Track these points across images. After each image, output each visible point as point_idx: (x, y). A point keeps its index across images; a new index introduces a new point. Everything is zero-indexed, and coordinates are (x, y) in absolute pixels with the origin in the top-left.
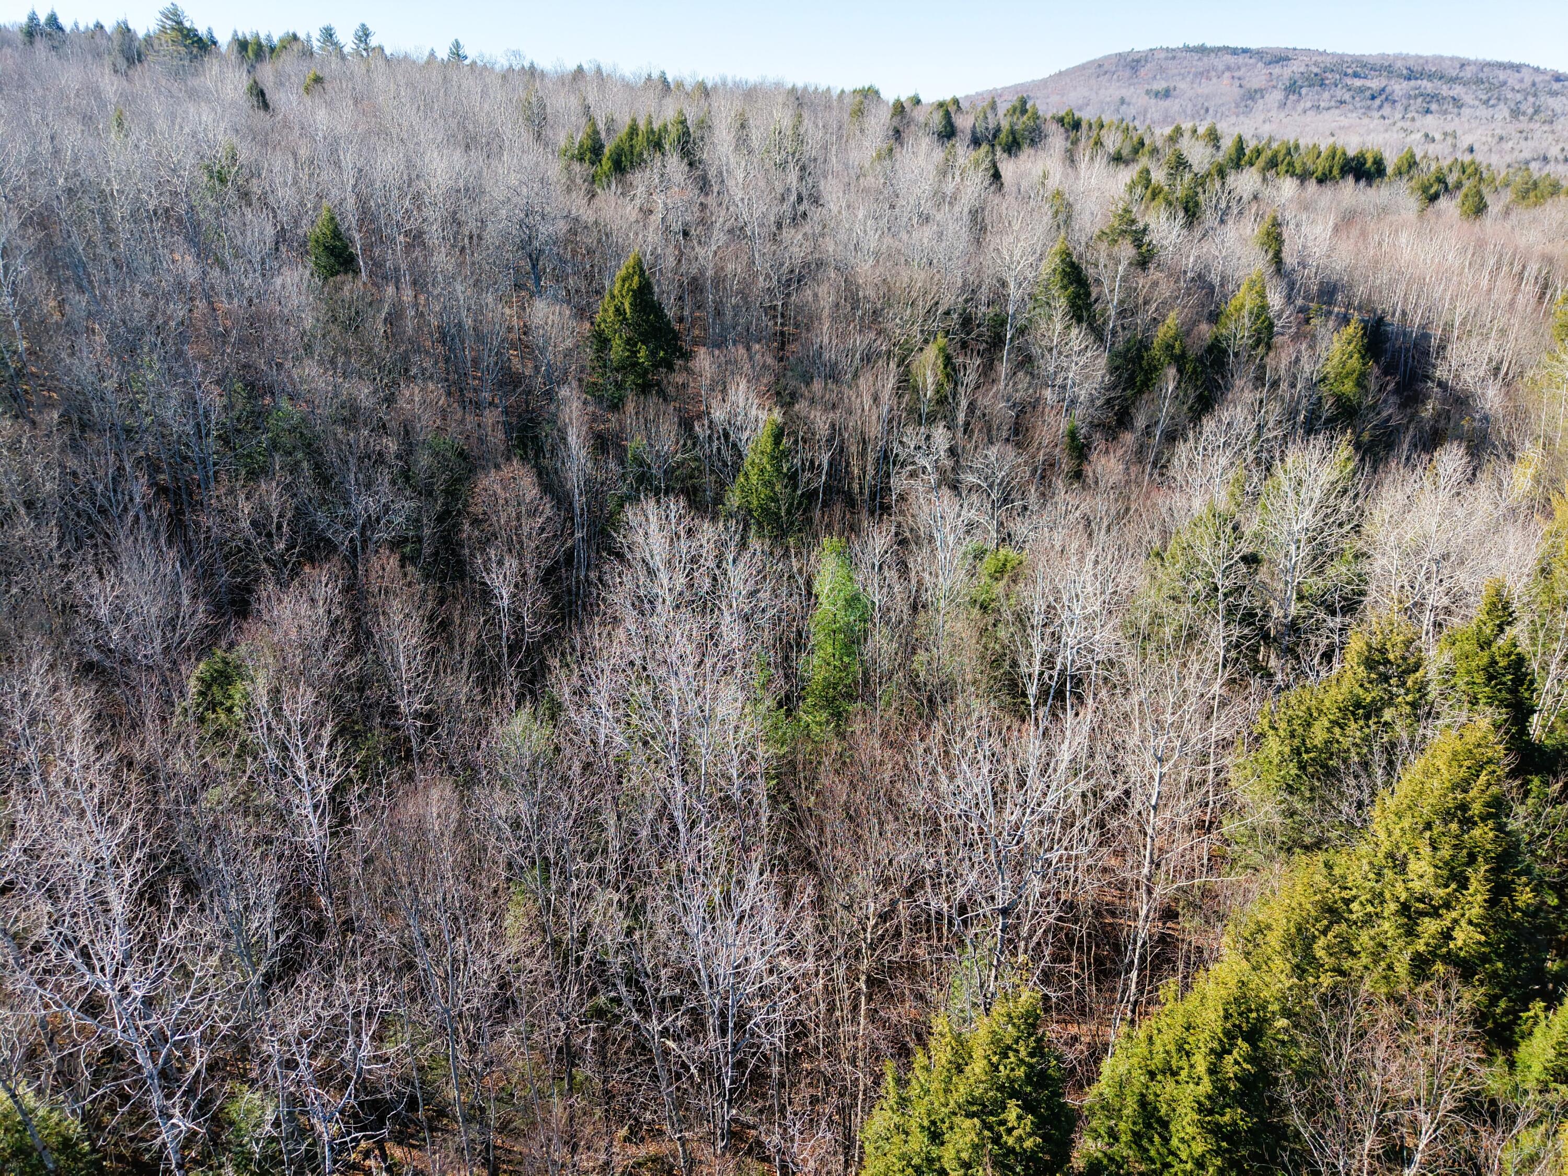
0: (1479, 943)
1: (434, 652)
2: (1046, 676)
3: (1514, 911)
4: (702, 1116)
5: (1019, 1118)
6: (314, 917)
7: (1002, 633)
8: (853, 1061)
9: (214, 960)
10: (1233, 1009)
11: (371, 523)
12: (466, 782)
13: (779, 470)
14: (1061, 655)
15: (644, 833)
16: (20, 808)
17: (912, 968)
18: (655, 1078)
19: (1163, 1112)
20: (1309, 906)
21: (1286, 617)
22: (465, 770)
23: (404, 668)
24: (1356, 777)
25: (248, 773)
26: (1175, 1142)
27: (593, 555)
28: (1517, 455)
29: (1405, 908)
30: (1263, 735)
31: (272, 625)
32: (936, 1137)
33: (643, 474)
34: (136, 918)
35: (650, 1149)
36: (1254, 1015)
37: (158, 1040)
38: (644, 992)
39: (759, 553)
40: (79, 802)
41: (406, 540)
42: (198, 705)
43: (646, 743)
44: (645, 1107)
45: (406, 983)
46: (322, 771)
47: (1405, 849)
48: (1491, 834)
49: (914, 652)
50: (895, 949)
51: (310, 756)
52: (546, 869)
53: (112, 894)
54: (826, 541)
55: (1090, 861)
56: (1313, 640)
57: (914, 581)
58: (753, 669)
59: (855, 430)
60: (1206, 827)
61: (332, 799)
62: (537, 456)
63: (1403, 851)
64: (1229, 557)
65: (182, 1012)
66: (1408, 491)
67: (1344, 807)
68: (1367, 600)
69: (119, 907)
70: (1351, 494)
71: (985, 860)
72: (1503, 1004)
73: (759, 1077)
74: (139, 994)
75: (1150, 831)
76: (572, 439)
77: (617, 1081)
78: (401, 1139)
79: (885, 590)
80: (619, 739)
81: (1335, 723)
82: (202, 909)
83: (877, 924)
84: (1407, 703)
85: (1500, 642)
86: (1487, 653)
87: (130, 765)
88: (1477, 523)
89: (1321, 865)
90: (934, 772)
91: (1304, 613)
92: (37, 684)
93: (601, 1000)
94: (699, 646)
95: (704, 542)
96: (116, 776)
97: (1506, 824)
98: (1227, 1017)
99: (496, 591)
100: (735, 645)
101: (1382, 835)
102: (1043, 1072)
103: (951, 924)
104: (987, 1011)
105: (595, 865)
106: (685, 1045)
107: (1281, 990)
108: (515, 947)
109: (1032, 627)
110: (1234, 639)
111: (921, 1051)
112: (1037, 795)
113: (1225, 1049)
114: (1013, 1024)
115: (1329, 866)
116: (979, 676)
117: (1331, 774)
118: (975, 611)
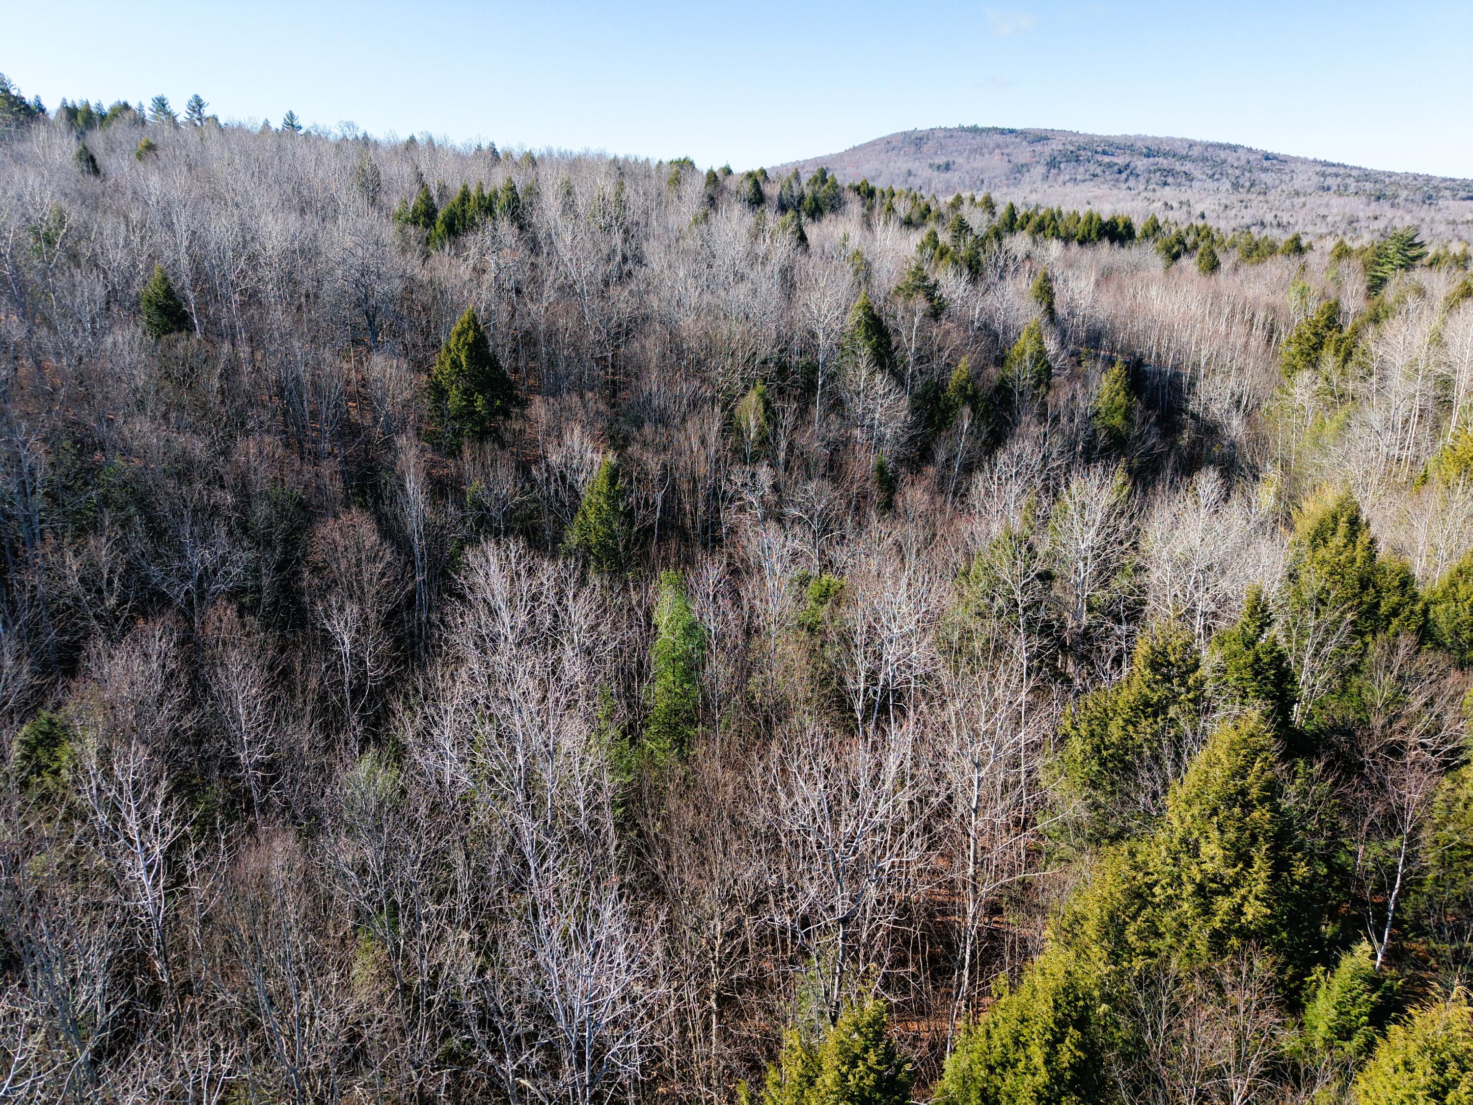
0: (1266, 916)
1: (275, 700)
2: (871, 692)
3: (1293, 884)
6: (149, 983)
7: (829, 653)
8: (707, 1081)
9: (36, 1041)
10: (1062, 1000)
11: (206, 576)
12: (310, 831)
13: (615, 509)
14: (883, 671)
15: (494, 870)
17: (761, 983)
20: (1118, 895)
21: (1079, 627)
22: (309, 819)
23: (243, 718)
24: (1149, 770)
25: (76, 837)
27: (434, 597)
28: (1261, 475)
29: (1200, 889)
30: (1066, 736)
31: (102, 682)
33: (483, 516)
36: (1081, 1003)
38: (497, 1032)
39: (598, 588)
41: (244, 590)
42: (22, 770)
43: (491, 781)
45: (249, 1046)
46: (156, 831)
47: (1196, 834)
48: (1268, 816)
49: (749, 674)
50: (742, 965)
51: (143, 815)
52: (394, 913)
54: (663, 574)
55: (921, 866)
56: (1104, 647)
57: (746, 608)
58: (597, 700)
59: (685, 469)
60: (1022, 825)
61: (167, 858)
62: (376, 503)
63: (1194, 837)
64: (1026, 575)
66: (1174, 510)
67: (1142, 799)
68: (1146, 609)
70: (1128, 514)
71: (825, 873)
72: (1290, 972)
75: (972, 833)
76: (410, 487)
79: (720, 618)
80: (464, 779)
81: (1128, 721)
82: (24, 986)
83: (724, 942)
84: (1189, 700)
85: (1262, 641)
86: (1252, 652)
88: (1233, 538)
89: (1126, 854)
90: (773, 789)
91: (1094, 623)
93: (455, 1042)
94: (542, 682)
95: (545, 580)
97: (1279, 805)
98: (1057, 1006)
99: (338, 637)
100: (577, 678)
101: (1176, 823)
102: (892, 1079)
103: (794, 937)
104: (834, 1019)
105: (445, 907)
106: (541, 1082)
107: (1100, 977)
108: (362, 996)
109: (856, 646)
110: (1035, 649)
111: (770, 1066)
112: (869, 806)
113: (1058, 1039)
114: (861, 1033)
115: (1132, 854)
116: (810, 694)
117: (1128, 768)
118: (804, 633)
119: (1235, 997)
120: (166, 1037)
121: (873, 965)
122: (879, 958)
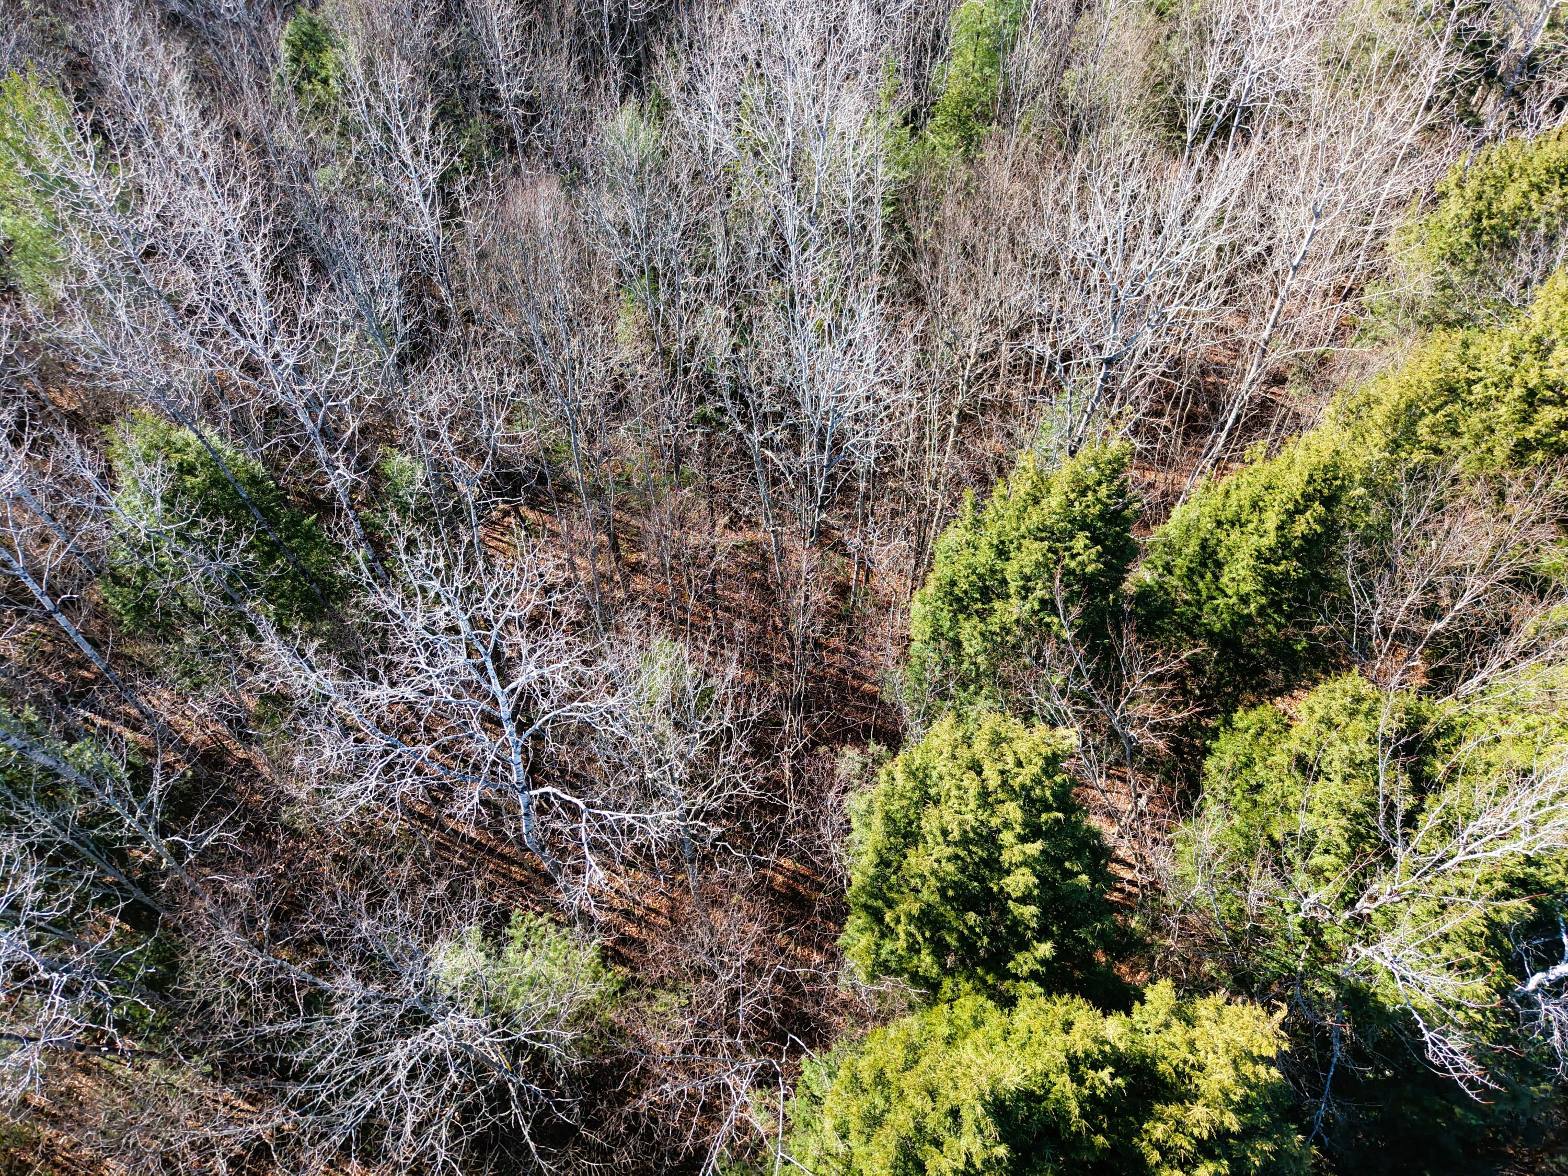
1: (531, 25)
2: (1214, 106)
4: (795, 516)
5: (1086, 547)
6: (437, 306)
7: (1175, 49)
8: (935, 484)
9: (351, 338)
10: (1318, 476)
12: (573, 182)
14: (1238, 81)
15: (753, 252)
16: (143, 171)
17: (1006, 408)
18: (754, 480)
19: (1220, 556)
20: (1428, 385)
21: (1527, 47)
22: (571, 168)
23: (500, 44)
24: (1534, 252)
25: (354, 154)
26: (1224, 580)
29: (1532, 393)
30: (1444, 195)
32: (1002, 553)
34: (274, 291)
35: (746, 536)
36: (1339, 482)
37: (313, 404)
38: (747, 405)
40: (196, 171)
42: (294, 73)
43: (757, 154)
44: (744, 504)
45: (527, 376)
46: (427, 158)
49: (1067, 65)
50: (991, 388)
51: (413, 140)
52: (655, 277)
53: (247, 266)
55: (1210, 320)
56: (1548, 80)
58: (880, 74)
60: (1344, 294)
61: (440, 188)
63: (1553, 337)
65: (330, 382)
67: (1508, 285)
69: (256, 280)
71: (1101, 309)
73: (848, 489)
74: (291, 361)
75: (1282, 293)
77: (720, 480)
78: (532, 505)
80: (729, 147)
81: (1535, 186)
82: (332, 289)
83: (976, 363)
87: (238, 135)
89: (1459, 343)
90: (1065, 210)
91: (1549, 46)
92: (126, 35)
93: (709, 408)
94: (823, 41)
96: (226, 145)
98: (1311, 481)
100: (862, 42)
101: (1537, 318)
102: (1117, 513)
103: (1051, 367)
104: (1072, 453)
105: (703, 280)
106: (783, 455)
107: (1368, 462)
108: (626, 353)
109: (1213, 42)
110: (1450, 74)
111: (1001, 482)
112: (1172, 243)
113: (1299, 511)
114: (1098, 468)
115: (1466, 345)
116: (1135, 102)
117: (1507, 244)
118: (1149, 17)
119: (1515, 509)
120: (455, 355)
121: (1128, 408)
122: (1136, 404)
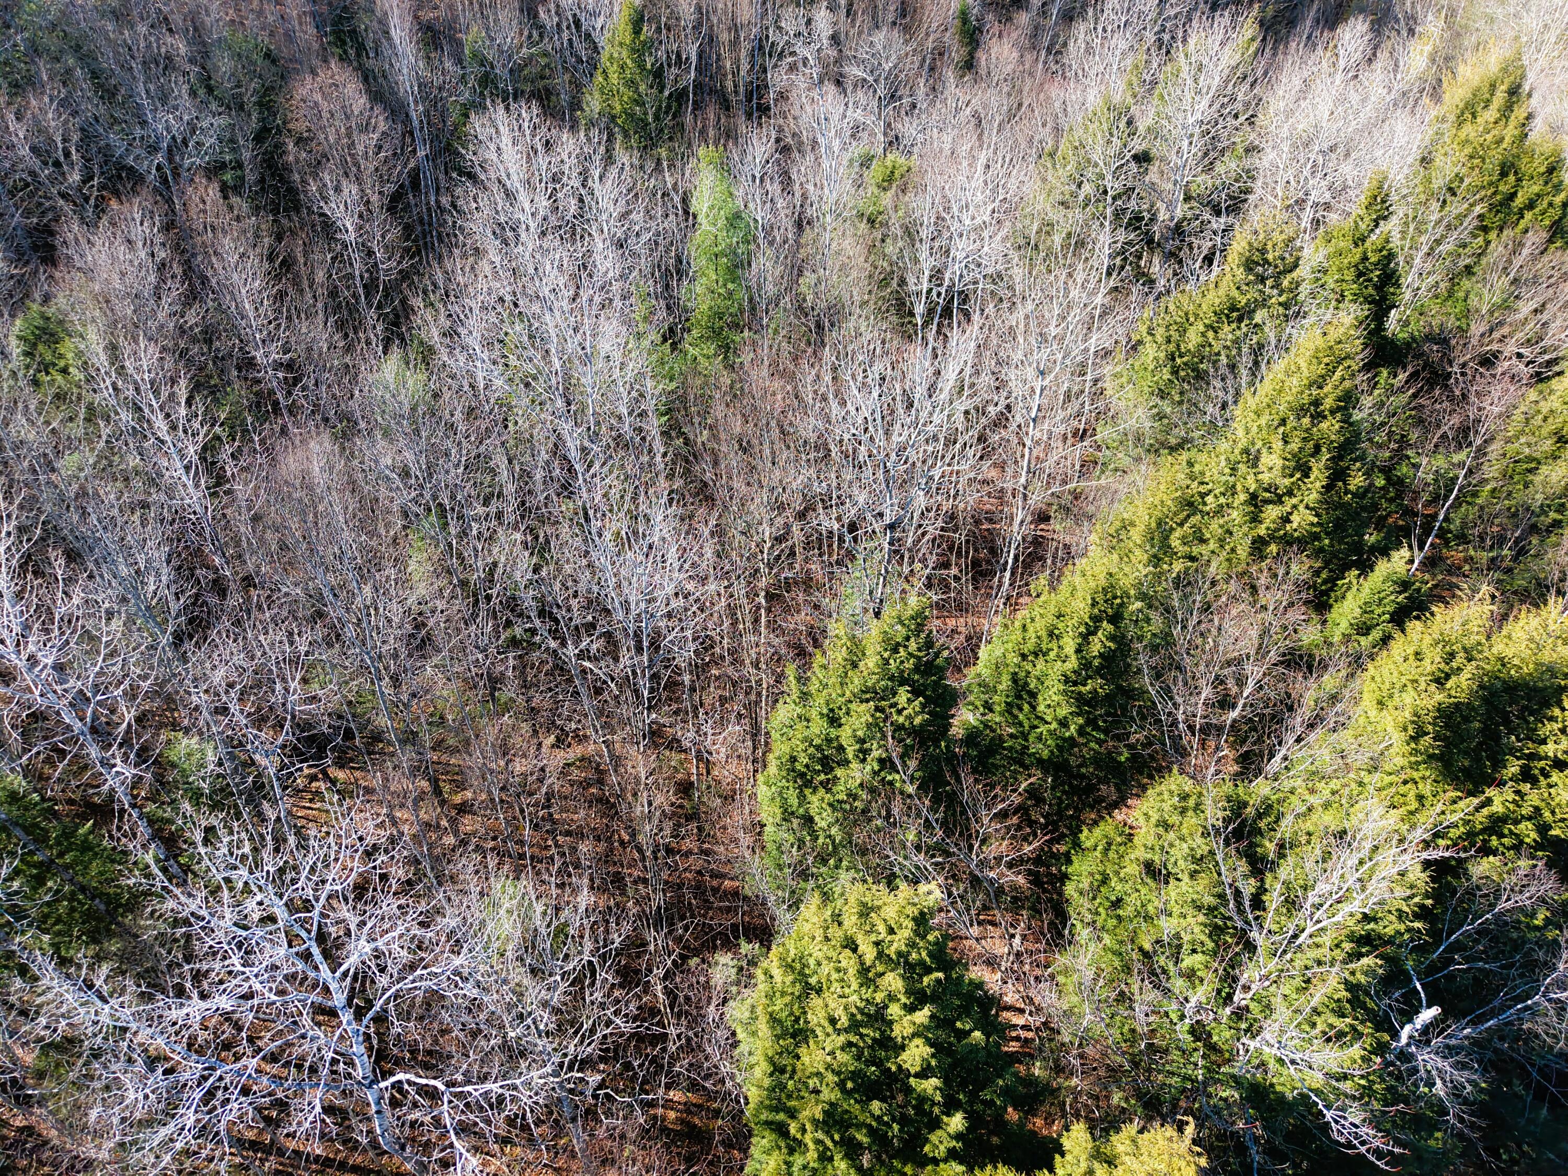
0: (1312, 524)
1: (281, 295)
2: (934, 293)
3: (1346, 493)
4: (624, 722)
5: (909, 701)
6: (211, 576)
7: (890, 249)
8: (756, 665)
9: (117, 624)
10: (1100, 598)
11: (176, 148)
12: (344, 434)
13: (641, 66)
14: (949, 270)
15: (539, 475)
17: (808, 583)
18: (576, 693)
19: (1032, 686)
20: (1169, 503)
21: (1172, 219)
22: (341, 422)
23: (251, 314)
24: (1223, 380)
25: (104, 438)
26: (1041, 708)
27: (442, 176)
28: (1418, 29)
29: (1253, 498)
30: (1140, 342)
31: (89, 273)
32: (834, 721)
33: (487, 74)
34: (23, 590)
35: (576, 751)
36: (1118, 601)
37: (79, 702)
38: (557, 621)
39: (627, 168)
41: (223, 166)
42: (28, 367)
43: (527, 385)
44: (569, 719)
45: (320, 632)
46: (185, 432)
47: (1259, 444)
48: (1337, 426)
49: (800, 273)
50: (791, 566)
51: (168, 416)
52: (443, 513)
54: (701, 152)
55: (972, 475)
56: (1196, 242)
57: (798, 195)
58: (633, 300)
59: (725, 12)
60: (1079, 435)
61: (203, 459)
62: (358, 55)
63: (1257, 447)
64: (1120, 155)
65: (99, 674)
66: (1306, 74)
67: (1210, 409)
68: (1251, 198)
70: (1250, 79)
71: (874, 481)
72: (1324, 575)
73: (672, 685)
74: (50, 661)
75: (1028, 443)
76: (396, 34)
77: (540, 700)
78: (341, 764)
79: (768, 205)
80: (498, 382)
81: (1209, 327)
82: (91, 577)
83: (772, 547)
84: (1280, 304)
85: (1373, 237)
86: (1360, 249)
88: (1368, 112)
89: (1185, 464)
90: (824, 399)
91: (1189, 215)
93: (518, 631)
94: (573, 276)
95: (565, 157)
97: (1351, 416)
98: (1094, 604)
99: (339, 223)
100: (611, 274)
101: (1240, 433)
102: (930, 664)
103: (841, 541)
104: (877, 615)
105: (492, 509)
106: (602, 664)
107: (1138, 578)
108: (422, 590)
109: (921, 240)
110: (1120, 245)
111: (818, 652)
112: (924, 414)
113: (1091, 632)
114: (903, 625)
115: (1191, 464)
116: (866, 297)
117: (1200, 376)
118: (863, 226)
119: (1268, 598)
120: (238, 623)
121: (918, 565)
122: (924, 560)
